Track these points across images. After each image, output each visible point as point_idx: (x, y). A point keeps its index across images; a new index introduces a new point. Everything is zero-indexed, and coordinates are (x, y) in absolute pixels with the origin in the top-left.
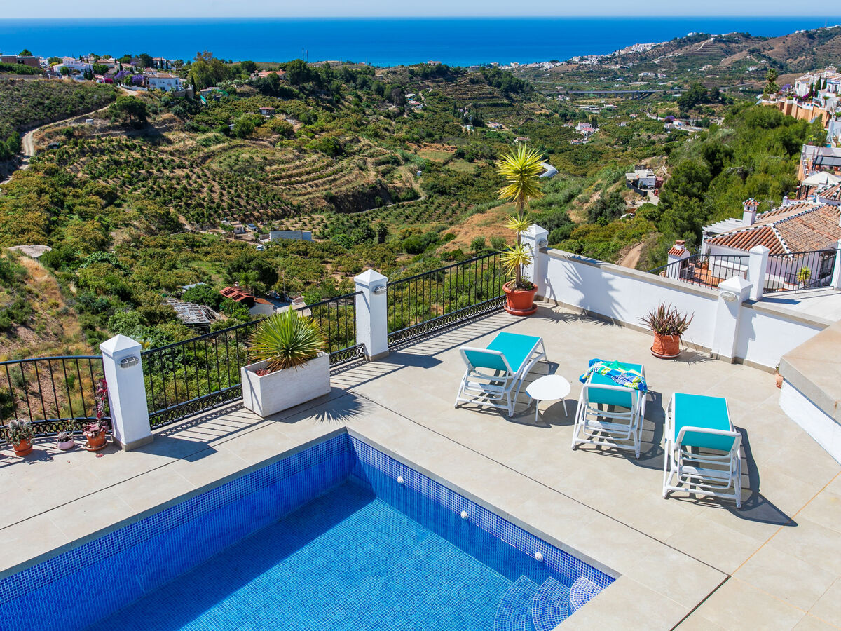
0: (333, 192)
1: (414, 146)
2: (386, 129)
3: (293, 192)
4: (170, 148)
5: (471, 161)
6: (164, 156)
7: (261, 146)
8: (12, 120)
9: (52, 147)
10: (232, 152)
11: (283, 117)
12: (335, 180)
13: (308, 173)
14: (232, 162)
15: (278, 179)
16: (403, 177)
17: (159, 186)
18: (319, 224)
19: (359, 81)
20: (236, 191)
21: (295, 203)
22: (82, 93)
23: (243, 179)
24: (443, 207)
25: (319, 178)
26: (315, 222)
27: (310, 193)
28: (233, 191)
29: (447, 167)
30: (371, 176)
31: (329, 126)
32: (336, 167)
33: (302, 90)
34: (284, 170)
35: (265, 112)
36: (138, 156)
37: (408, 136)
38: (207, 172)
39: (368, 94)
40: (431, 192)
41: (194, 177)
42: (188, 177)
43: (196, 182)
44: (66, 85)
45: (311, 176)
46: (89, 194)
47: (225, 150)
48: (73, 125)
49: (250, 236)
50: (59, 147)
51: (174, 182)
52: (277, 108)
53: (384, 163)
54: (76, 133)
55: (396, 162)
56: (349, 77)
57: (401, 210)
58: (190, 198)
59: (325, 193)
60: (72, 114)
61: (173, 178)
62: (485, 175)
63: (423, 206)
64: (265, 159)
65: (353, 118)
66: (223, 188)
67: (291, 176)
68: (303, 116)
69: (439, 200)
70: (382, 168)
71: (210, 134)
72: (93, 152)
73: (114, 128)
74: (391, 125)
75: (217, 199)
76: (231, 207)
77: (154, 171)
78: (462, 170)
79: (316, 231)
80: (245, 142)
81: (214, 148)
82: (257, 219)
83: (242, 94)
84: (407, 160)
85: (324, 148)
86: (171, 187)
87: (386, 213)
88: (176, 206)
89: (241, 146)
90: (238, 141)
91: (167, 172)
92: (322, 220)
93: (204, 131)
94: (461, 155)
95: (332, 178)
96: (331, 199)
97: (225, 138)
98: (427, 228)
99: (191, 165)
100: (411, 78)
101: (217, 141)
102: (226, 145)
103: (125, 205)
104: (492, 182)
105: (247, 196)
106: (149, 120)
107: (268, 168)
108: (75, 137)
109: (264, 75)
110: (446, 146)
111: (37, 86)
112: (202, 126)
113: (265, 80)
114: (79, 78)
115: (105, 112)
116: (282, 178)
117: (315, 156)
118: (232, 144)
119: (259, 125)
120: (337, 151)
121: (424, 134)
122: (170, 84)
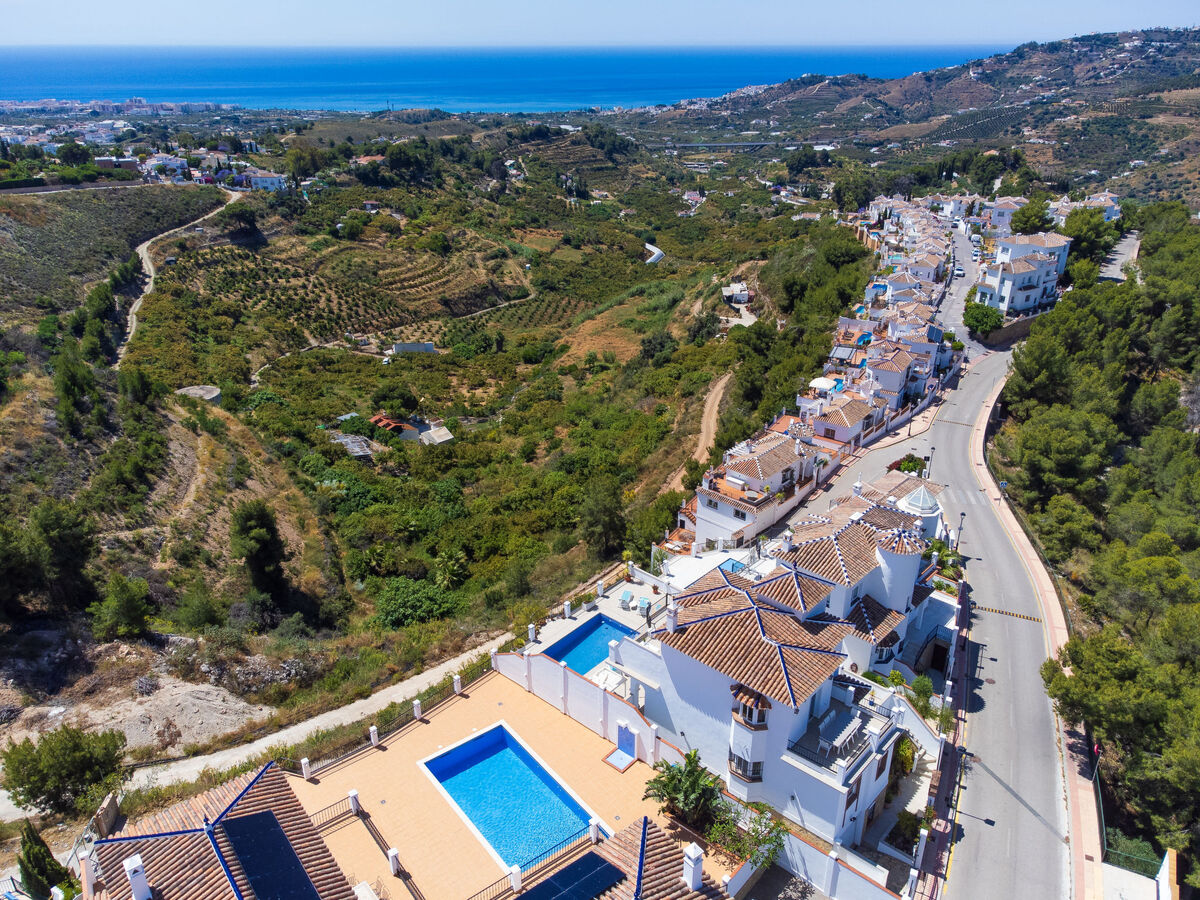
0: (447, 295)
1: (519, 233)
2: (491, 215)
3: (408, 297)
4: (283, 256)
5: (578, 247)
6: (278, 265)
7: (371, 248)
8: (125, 235)
9: (168, 263)
10: (343, 256)
11: (388, 211)
12: (447, 281)
13: (421, 276)
14: (344, 267)
15: (391, 283)
16: (514, 273)
17: (279, 299)
18: (437, 332)
19: (457, 153)
20: (354, 300)
21: (411, 308)
22: (187, 199)
23: (357, 285)
24: (554, 305)
25: (432, 281)
26: (434, 330)
27: (424, 298)
28: (349, 300)
29: (554, 257)
30: (482, 275)
31: (434, 218)
32: (447, 268)
33: (402, 177)
34: (397, 274)
35: (369, 207)
36: (252, 266)
37: (514, 222)
38: (322, 280)
39: (468, 168)
40: (541, 288)
41: (310, 287)
42: (304, 287)
43: (313, 292)
44: (168, 190)
45: (424, 279)
46: (217, 314)
47: (335, 253)
48: (184, 236)
49: (374, 348)
50: (175, 262)
51: (291, 292)
52: (381, 200)
53: (493, 258)
54: (188, 244)
55: (504, 255)
56: (446, 149)
57: (513, 310)
58: (309, 308)
59: (439, 297)
60: (181, 224)
61: (290, 288)
62: (592, 264)
63: (534, 305)
64: (377, 262)
65: (457, 204)
66: (340, 298)
67: (405, 280)
68: (408, 210)
69: (550, 296)
70: (492, 263)
71: (320, 237)
72: (208, 264)
73: (224, 236)
74: (494, 209)
75: (336, 311)
76: (350, 317)
77: (270, 281)
78: (569, 259)
79: (436, 339)
80: (355, 244)
81: (325, 252)
82: (378, 328)
83: (342, 184)
84: (515, 253)
85: (433, 247)
86: (290, 298)
87: (499, 314)
88: (297, 320)
89: (351, 248)
90: (346, 243)
91: (282, 281)
92: (440, 328)
93: (312, 234)
94: (567, 241)
95: (444, 280)
96: (445, 302)
97: (334, 240)
98: (541, 332)
99: (306, 275)
100: (509, 142)
101: (326, 244)
102: (336, 247)
103: (250, 322)
104: (598, 271)
105: (365, 304)
106: (258, 225)
107: (381, 272)
108: (187, 249)
109: (364, 161)
110: (552, 232)
111: (140, 193)
112: (310, 228)
113: (365, 167)
114: (179, 180)
115: (212, 219)
116: (395, 282)
117: (426, 257)
118: (342, 247)
119: (365, 224)
120: (445, 248)
121: (529, 219)
122: (272, 184)
